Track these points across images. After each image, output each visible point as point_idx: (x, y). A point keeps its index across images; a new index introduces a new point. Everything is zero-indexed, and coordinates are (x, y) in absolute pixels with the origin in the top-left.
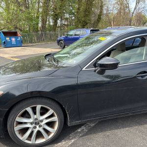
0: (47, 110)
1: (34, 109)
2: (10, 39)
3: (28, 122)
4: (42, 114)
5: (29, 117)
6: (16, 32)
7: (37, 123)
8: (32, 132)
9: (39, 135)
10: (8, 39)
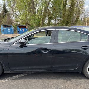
10: (20, 29)
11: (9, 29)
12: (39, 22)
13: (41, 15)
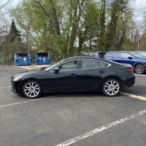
0: (36, 85)
1: (31, 84)
2: (42, 58)
3: (29, 89)
4: (34, 86)
5: (29, 87)
6: (47, 54)
7: (32, 89)
8: (30, 93)
9: (33, 94)
10: (40, 58)
11: (25, 59)
12: (66, 47)
13: (68, 35)
